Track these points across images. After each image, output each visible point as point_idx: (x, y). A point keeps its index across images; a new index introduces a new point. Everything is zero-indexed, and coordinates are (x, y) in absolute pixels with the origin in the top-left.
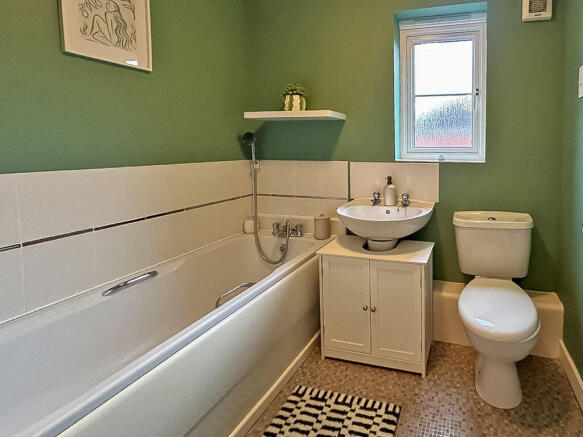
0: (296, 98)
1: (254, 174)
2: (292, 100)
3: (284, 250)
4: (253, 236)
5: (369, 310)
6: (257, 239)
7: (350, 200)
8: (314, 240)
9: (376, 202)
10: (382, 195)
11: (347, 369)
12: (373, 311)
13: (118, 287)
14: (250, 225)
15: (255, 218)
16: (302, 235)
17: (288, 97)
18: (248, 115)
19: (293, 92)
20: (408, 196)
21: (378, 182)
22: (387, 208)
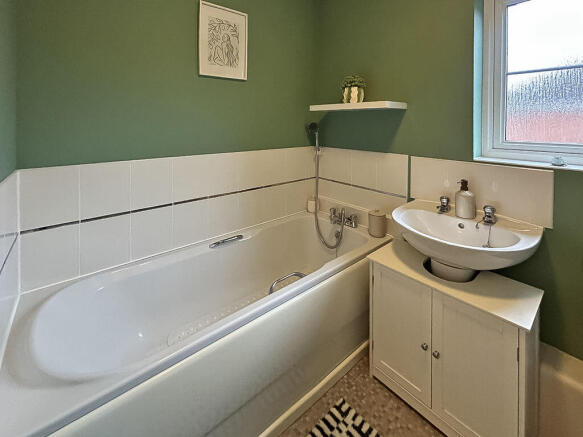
0: (355, 90)
1: (317, 159)
2: (350, 92)
3: (339, 236)
4: (313, 216)
5: (429, 352)
6: (317, 220)
7: (410, 200)
8: (368, 236)
9: (444, 209)
10: (452, 200)
11: (398, 408)
12: (437, 357)
13: (219, 243)
14: (311, 205)
15: (316, 199)
16: (356, 226)
17: (346, 90)
18: (313, 108)
19: (352, 84)
20: (493, 210)
21: (447, 184)
22: (460, 221)
